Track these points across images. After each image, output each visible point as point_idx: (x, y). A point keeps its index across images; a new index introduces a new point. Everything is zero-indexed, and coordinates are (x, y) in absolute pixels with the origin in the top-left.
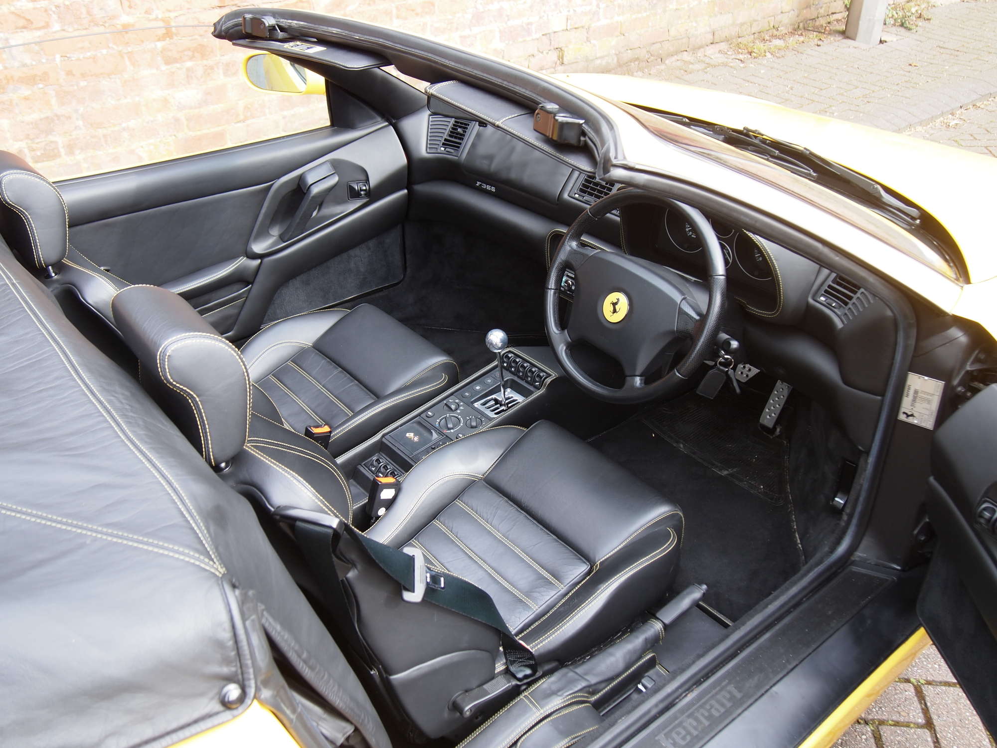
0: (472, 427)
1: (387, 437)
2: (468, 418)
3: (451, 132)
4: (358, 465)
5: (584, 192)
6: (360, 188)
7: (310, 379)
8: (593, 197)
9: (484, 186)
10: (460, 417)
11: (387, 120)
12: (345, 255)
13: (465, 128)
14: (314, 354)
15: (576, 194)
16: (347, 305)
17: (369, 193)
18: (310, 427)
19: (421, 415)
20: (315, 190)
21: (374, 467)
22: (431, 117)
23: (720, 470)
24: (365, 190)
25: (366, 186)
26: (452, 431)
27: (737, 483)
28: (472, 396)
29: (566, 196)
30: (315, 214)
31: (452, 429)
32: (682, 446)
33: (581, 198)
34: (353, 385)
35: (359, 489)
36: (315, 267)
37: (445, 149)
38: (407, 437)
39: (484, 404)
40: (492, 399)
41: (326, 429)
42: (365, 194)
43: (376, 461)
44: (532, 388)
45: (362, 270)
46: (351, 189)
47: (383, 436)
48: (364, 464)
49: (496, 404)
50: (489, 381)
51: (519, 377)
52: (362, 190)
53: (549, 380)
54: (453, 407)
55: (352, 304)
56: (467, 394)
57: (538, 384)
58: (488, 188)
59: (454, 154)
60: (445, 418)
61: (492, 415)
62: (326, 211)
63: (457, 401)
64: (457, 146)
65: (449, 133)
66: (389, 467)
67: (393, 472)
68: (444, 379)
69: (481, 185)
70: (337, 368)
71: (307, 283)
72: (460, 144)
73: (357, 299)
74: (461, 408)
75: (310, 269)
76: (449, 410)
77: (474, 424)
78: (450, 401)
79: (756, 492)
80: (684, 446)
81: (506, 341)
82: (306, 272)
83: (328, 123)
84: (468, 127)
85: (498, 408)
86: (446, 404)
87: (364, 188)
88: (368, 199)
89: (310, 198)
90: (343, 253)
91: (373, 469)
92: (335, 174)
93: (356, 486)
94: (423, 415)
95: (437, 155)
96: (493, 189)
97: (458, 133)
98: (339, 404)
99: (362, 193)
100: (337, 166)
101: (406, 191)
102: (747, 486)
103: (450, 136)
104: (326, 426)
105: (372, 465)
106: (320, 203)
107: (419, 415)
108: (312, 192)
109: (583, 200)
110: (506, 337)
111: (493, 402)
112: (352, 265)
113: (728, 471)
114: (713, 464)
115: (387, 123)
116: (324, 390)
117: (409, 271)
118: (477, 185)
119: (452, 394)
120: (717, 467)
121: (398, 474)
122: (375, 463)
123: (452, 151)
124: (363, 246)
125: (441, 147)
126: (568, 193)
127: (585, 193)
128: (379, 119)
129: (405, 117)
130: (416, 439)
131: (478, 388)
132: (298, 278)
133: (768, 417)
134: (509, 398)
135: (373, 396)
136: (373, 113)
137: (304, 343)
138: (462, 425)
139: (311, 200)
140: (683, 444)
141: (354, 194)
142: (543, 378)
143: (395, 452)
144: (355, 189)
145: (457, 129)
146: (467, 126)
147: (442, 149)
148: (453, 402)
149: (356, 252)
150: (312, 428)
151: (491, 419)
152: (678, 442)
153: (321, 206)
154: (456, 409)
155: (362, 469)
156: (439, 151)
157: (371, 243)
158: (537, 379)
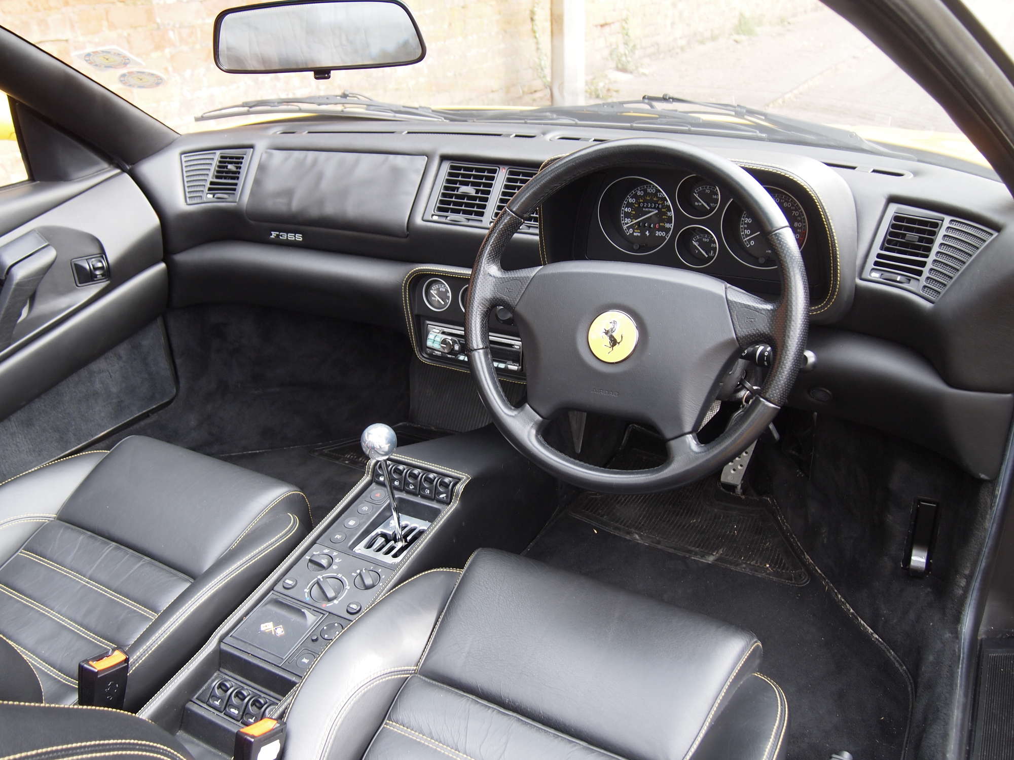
0: (367, 588)
1: (228, 640)
2: (353, 574)
3: (218, 172)
4: (187, 702)
5: (446, 210)
6: (93, 266)
7: (63, 571)
8: (461, 214)
9: (284, 236)
10: (340, 576)
11: (118, 166)
12: (84, 373)
13: (238, 163)
14: (62, 529)
15: (433, 215)
16: (101, 444)
17: (108, 272)
18: (87, 661)
19: (275, 588)
20: (20, 274)
21: (218, 698)
22: (183, 156)
23: (703, 556)
24: (102, 268)
25: (101, 262)
26: (336, 602)
27: (733, 568)
28: (347, 538)
29: (418, 221)
30: (25, 312)
31: (335, 598)
32: (637, 537)
33: (443, 220)
34: (140, 567)
35: (198, 745)
36: (38, 396)
37: (214, 197)
38: (264, 633)
39: (369, 546)
40: (377, 535)
41: (117, 657)
42: (103, 275)
43: (218, 688)
44: (435, 505)
45: (114, 390)
46: (79, 269)
47: (221, 640)
48: (197, 698)
49: (387, 541)
50: (365, 508)
51: (409, 492)
52: (96, 269)
53: (460, 488)
54: (324, 562)
55: (109, 440)
56: (338, 537)
57: (444, 495)
58: (291, 237)
59: (227, 200)
60: (318, 583)
61: (389, 559)
62: (42, 307)
63: (326, 551)
64: (232, 189)
65: (215, 173)
66: (246, 694)
67: (257, 701)
68: (292, 524)
69: (278, 236)
70: (108, 544)
71: (29, 423)
72: (236, 184)
73: (113, 434)
74: (337, 560)
75: (30, 400)
76: (320, 568)
77: (368, 581)
78: (315, 553)
79: (764, 574)
80: (640, 536)
81: (395, 439)
82: (24, 406)
83: (24, 176)
84: (243, 161)
85: (392, 548)
86: (311, 561)
87: (100, 265)
88: (108, 282)
89: (13, 287)
90: (80, 368)
91: (217, 703)
92: (50, 247)
93: (193, 743)
94: (278, 587)
95: (203, 205)
96: (299, 238)
97: (230, 172)
98: (126, 601)
99: (98, 272)
100: (50, 236)
101: (162, 266)
102: (748, 570)
103: (217, 177)
104: (117, 653)
105: (213, 696)
106: (30, 293)
107: (272, 588)
108: (15, 278)
109: (447, 221)
110: (392, 432)
111: (381, 540)
112: (98, 386)
113: (714, 555)
114: (690, 552)
115: (118, 171)
116: (93, 585)
117: (183, 382)
118: (272, 237)
119: (314, 543)
120: (696, 554)
121: (266, 703)
122: (218, 692)
123: (225, 196)
124: (110, 354)
125: (207, 194)
126: (421, 216)
127: (448, 212)
128: (105, 165)
129: (144, 161)
130: (280, 631)
131: (352, 523)
132: (13, 418)
133: (732, 472)
134: (405, 527)
135: (186, 577)
136: (95, 158)
137: (42, 515)
138: (348, 587)
139: (15, 290)
140: (637, 533)
141: (85, 277)
142: (450, 487)
143: (249, 663)
144: (85, 269)
145: (227, 166)
146: (241, 160)
147: (210, 196)
148: (320, 553)
149: (100, 365)
150: (91, 663)
151: (393, 568)
152: (629, 533)
153: (32, 298)
154: (330, 565)
155: (195, 708)
156: (205, 200)
157: (123, 349)
158: (441, 490)
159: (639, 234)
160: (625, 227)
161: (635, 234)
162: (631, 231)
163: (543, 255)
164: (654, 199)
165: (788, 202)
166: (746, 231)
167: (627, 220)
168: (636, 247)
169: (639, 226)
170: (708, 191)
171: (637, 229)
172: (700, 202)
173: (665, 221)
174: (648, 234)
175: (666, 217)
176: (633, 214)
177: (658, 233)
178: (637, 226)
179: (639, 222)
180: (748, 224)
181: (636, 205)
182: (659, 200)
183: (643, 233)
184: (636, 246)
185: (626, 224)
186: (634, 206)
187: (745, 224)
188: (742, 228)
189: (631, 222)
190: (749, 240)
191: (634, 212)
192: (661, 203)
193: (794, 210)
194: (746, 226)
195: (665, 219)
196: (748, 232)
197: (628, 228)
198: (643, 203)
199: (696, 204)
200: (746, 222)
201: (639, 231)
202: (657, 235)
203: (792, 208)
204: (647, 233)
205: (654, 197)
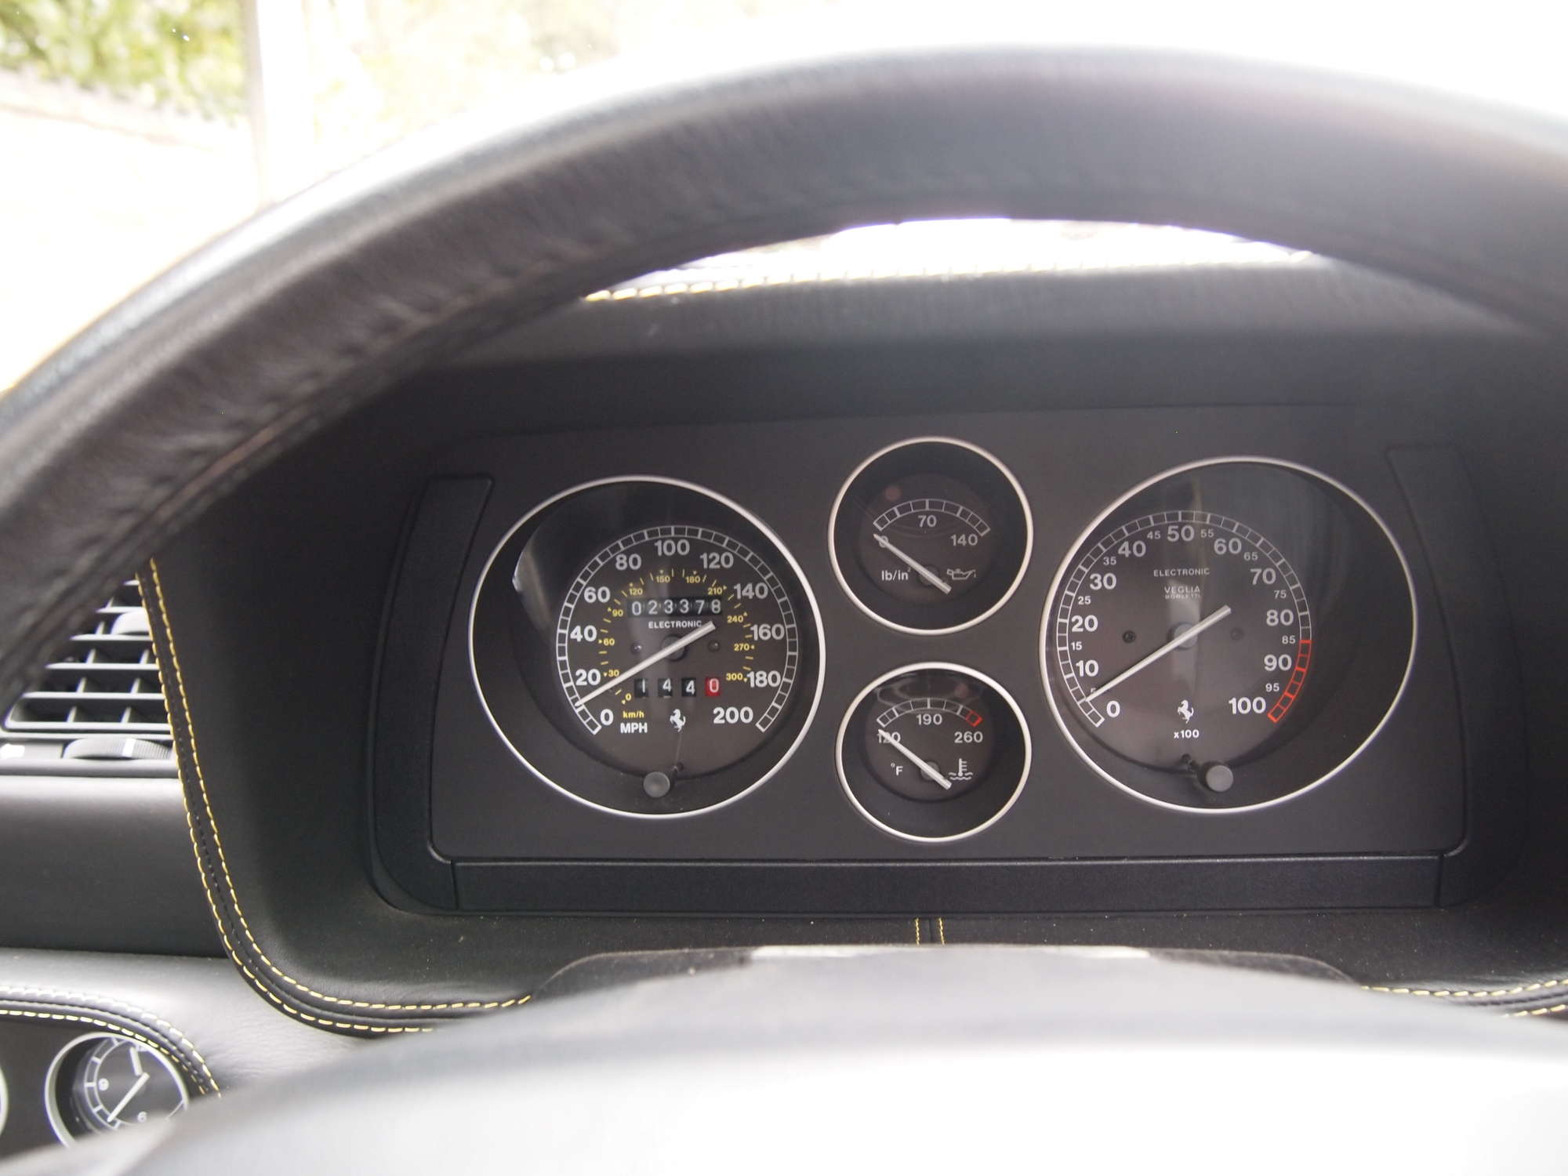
159: (643, 728)
160: (580, 705)
161: (625, 728)
162: (607, 716)
163: (221, 893)
164: (691, 580)
165: (1228, 536)
166: (1080, 664)
167: (584, 677)
168: (657, 786)
169: (638, 693)
170: (928, 521)
171: (630, 707)
172: (904, 566)
173: (748, 663)
174: (680, 724)
175: (746, 647)
176: (608, 648)
177: (722, 715)
178: (629, 697)
179: (636, 680)
180: (1083, 636)
181: (616, 613)
182: (709, 583)
183: (660, 723)
184: (657, 781)
185: (585, 690)
186: (609, 615)
187: (1074, 637)
188: (1063, 653)
189: (605, 680)
190: (1100, 703)
191: (609, 642)
192: (719, 591)
193: (1257, 566)
194: (1078, 646)
195: (743, 653)
196: (1089, 668)
197: (595, 706)
198: (644, 600)
199: (886, 576)
200: (1075, 629)
201: (641, 714)
202: (717, 721)
203: (1246, 556)
204: (678, 719)
205: (689, 574)
